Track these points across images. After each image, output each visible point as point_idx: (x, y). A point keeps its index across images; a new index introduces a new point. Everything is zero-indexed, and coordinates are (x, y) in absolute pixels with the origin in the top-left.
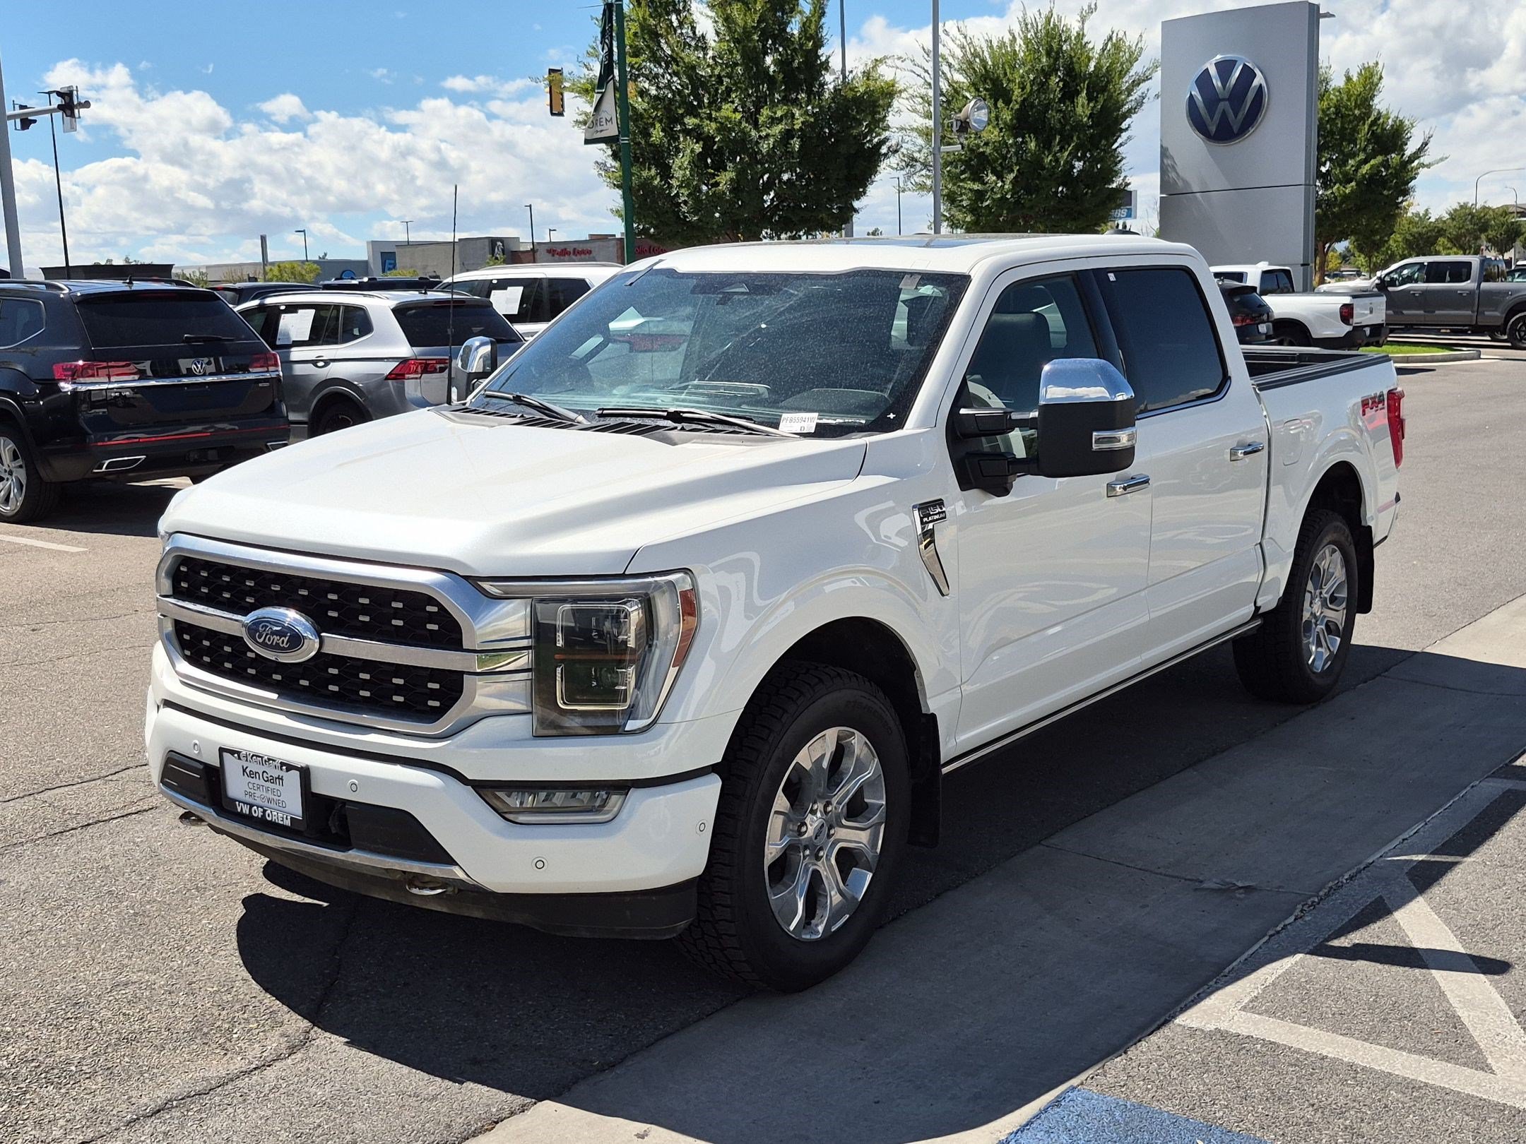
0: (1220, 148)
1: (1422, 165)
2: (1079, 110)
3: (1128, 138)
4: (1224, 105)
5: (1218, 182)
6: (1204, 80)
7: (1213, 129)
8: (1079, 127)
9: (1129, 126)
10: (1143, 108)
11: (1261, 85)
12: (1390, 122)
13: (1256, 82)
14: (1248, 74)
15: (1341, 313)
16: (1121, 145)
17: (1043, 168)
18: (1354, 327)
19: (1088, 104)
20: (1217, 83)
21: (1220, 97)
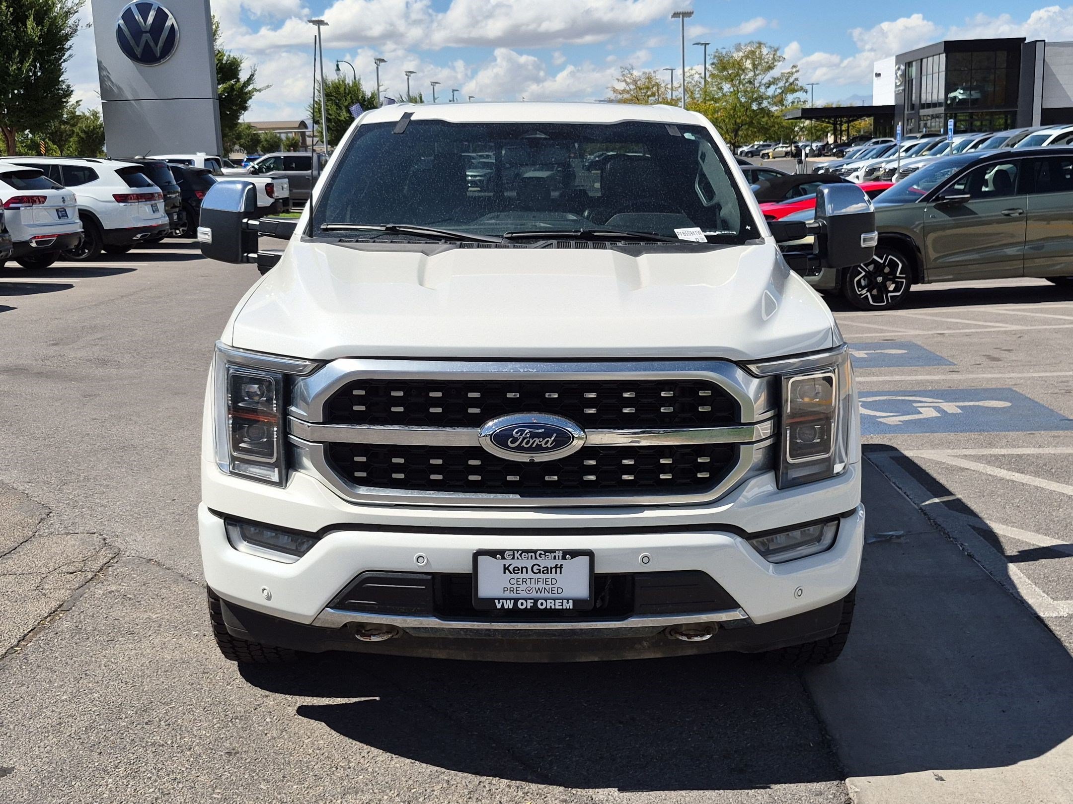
0: (147, 68)
1: (255, 90)
2: (29, 31)
3: (70, 56)
4: (146, 37)
5: (146, 93)
6: (128, 16)
7: (138, 51)
8: (31, 43)
9: (71, 47)
10: (77, 33)
11: (173, 24)
12: (225, 58)
13: (168, 23)
14: (161, 16)
15: (266, 190)
16: (65, 61)
17: (9, 75)
18: (276, 199)
19: (37, 27)
20: (138, 17)
21: (143, 30)
